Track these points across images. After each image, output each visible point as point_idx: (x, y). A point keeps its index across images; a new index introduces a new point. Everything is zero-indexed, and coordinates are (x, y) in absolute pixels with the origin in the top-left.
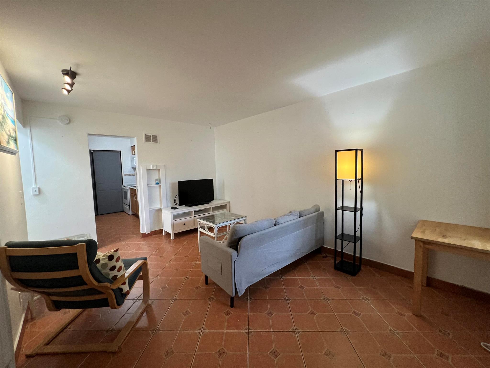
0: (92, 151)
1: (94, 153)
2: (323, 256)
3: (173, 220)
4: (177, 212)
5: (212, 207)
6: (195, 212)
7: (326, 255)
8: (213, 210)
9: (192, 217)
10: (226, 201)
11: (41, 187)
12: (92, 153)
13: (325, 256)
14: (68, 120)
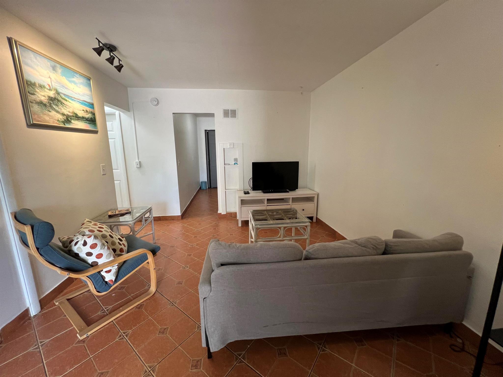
0: (208, 131)
1: (209, 133)
2: (453, 345)
3: (241, 205)
4: (247, 197)
5: (292, 198)
6: (268, 200)
7: (463, 344)
8: (293, 202)
9: (265, 205)
10: (315, 192)
11: (142, 162)
12: (208, 133)
13: (459, 348)
14: (157, 101)
